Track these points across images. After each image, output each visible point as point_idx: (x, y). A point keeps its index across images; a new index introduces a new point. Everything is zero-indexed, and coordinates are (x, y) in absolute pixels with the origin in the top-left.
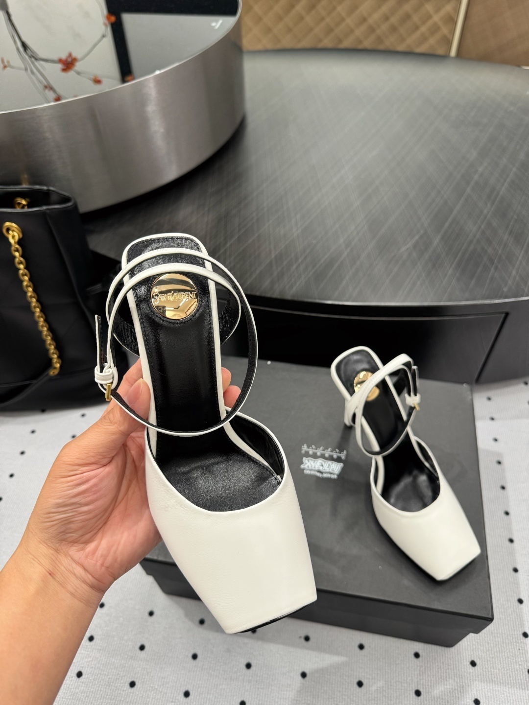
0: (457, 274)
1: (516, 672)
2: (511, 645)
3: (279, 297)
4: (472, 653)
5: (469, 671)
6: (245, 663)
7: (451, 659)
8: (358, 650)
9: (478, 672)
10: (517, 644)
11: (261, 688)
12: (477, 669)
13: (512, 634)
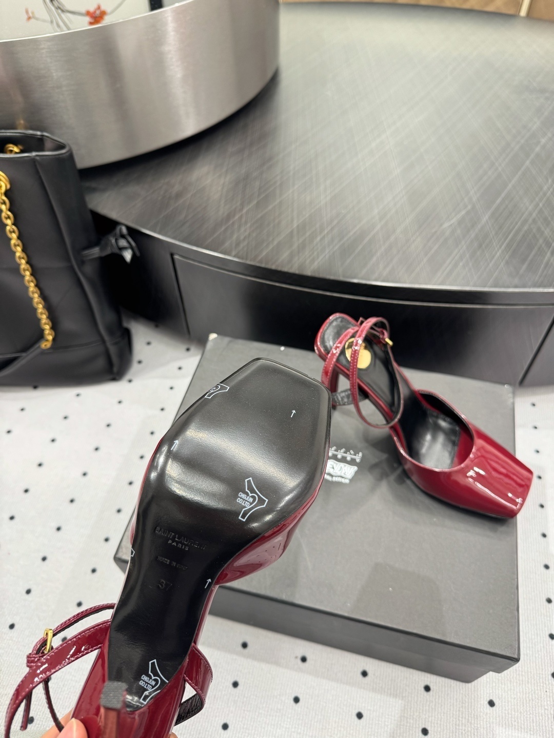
0: (507, 257)
1: (541, 718)
2: (537, 687)
3: (297, 272)
4: (491, 691)
5: (485, 711)
6: (232, 681)
7: (466, 696)
8: (361, 676)
9: (496, 713)
10: (545, 685)
11: (247, 711)
12: (496, 710)
13: (540, 674)
